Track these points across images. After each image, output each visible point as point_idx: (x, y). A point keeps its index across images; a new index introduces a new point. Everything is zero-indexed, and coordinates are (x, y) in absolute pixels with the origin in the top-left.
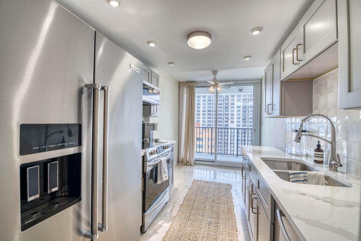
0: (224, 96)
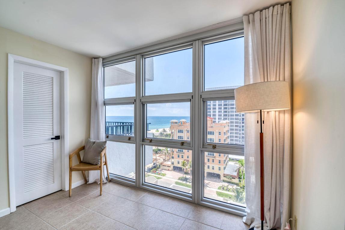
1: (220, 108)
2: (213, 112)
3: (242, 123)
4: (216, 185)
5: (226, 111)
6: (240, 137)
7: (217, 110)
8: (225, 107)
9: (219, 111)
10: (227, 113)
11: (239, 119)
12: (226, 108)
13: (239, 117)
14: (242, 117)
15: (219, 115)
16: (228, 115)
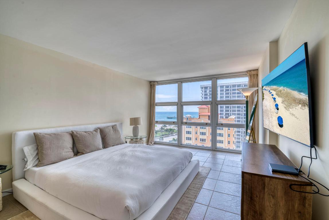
0: (242, 86)
6: (242, 132)
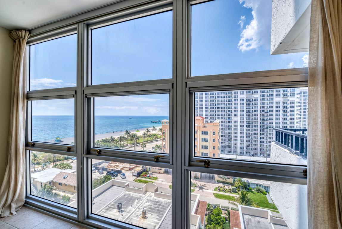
1: (207, 108)
2: (200, 112)
3: (228, 123)
4: (211, 187)
5: (212, 111)
7: (204, 110)
8: (212, 106)
9: (205, 111)
10: (214, 113)
11: (225, 119)
12: (212, 108)
13: (225, 117)
14: (228, 117)
15: (205, 114)
16: (214, 115)
